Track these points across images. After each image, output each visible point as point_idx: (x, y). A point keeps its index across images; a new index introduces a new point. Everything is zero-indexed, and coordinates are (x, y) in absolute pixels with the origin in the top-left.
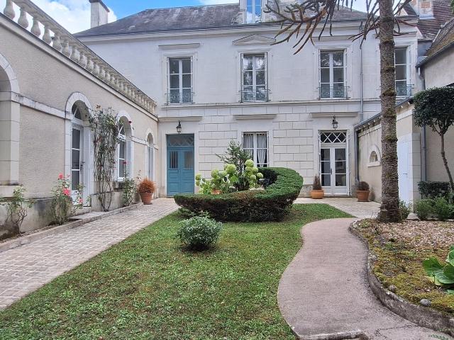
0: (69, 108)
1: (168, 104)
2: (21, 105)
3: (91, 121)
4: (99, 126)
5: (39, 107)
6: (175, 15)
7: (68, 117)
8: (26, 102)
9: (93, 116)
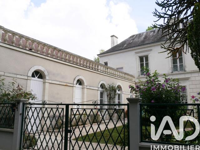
0: (99, 86)
1: (139, 76)
2: (87, 88)
3: (106, 89)
4: (109, 90)
5: (91, 88)
6: (143, 36)
7: (99, 89)
8: (88, 87)
9: (107, 87)
